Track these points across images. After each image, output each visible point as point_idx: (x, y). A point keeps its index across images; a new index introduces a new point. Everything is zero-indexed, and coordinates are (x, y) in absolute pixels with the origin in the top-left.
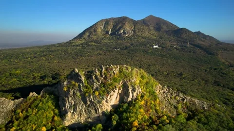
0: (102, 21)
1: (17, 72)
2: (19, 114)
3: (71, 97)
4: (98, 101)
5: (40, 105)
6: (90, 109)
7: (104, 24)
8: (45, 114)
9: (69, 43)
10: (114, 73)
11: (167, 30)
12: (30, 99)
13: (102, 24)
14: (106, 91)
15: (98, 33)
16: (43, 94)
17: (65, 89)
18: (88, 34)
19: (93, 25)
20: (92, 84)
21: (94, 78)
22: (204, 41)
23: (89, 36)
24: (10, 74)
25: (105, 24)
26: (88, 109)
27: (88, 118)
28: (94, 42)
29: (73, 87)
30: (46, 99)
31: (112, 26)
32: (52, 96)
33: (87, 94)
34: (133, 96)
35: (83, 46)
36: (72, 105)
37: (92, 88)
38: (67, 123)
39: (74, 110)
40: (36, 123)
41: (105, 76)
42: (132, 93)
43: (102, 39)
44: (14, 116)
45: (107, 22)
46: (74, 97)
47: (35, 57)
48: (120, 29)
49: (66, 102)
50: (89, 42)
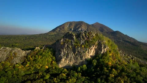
1: (17, 45)
2: (30, 58)
3: (65, 48)
4: (83, 51)
5: (44, 53)
6: (77, 57)
8: (46, 59)
9: (47, 34)
10: (93, 36)
11: (107, 32)
12: (36, 51)
13: (68, 25)
14: (88, 45)
15: (65, 29)
16: (44, 48)
17: (62, 43)
18: (59, 29)
19: (62, 25)
20: (80, 41)
21: (81, 37)
22: (130, 40)
26: (76, 57)
27: (75, 63)
28: (62, 34)
29: (67, 43)
30: (47, 50)
31: (74, 26)
32: (51, 49)
33: (76, 47)
34: (104, 51)
35: (56, 36)
36: (66, 54)
37: (80, 43)
38: (60, 66)
39: (66, 57)
40: (42, 63)
41: (88, 37)
42: (104, 49)
44: (26, 60)
45: (71, 23)
46: (67, 49)
47: (26, 39)
48: (79, 28)
49: (62, 52)
50: (59, 34)
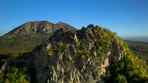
0: (28, 23)
3: (60, 63)
6: (86, 75)
13: (29, 25)
15: (27, 30)
18: (18, 31)
23: (19, 33)
25: (31, 25)
26: (84, 76)
29: (62, 50)
31: (37, 26)
32: (25, 68)
34: (121, 55)
35: (15, 39)
36: (63, 74)
37: (88, 48)
41: (98, 35)
42: (121, 52)
43: (31, 34)
45: (33, 24)
46: (65, 63)
49: (53, 72)
50: (20, 37)
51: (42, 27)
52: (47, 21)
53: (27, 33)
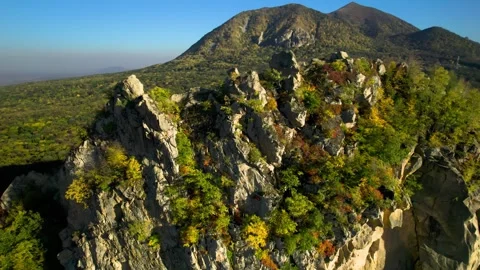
0: (242, 15)
1: (37, 124)
7: (247, 22)
9: (170, 65)
10: (360, 98)
11: (394, 34)
13: (244, 23)
14: (319, 220)
15: (234, 40)
17: (76, 192)
18: (210, 43)
20: (224, 171)
21: (238, 132)
23: (213, 48)
24: (20, 128)
25: (249, 21)
28: (226, 61)
31: (266, 25)
33: (193, 235)
35: (200, 70)
41: (310, 120)
43: (244, 53)
45: (254, 17)
47: (90, 94)
48: (284, 31)
50: (214, 61)
51: (281, 26)
52: (299, 6)
53: (236, 48)
